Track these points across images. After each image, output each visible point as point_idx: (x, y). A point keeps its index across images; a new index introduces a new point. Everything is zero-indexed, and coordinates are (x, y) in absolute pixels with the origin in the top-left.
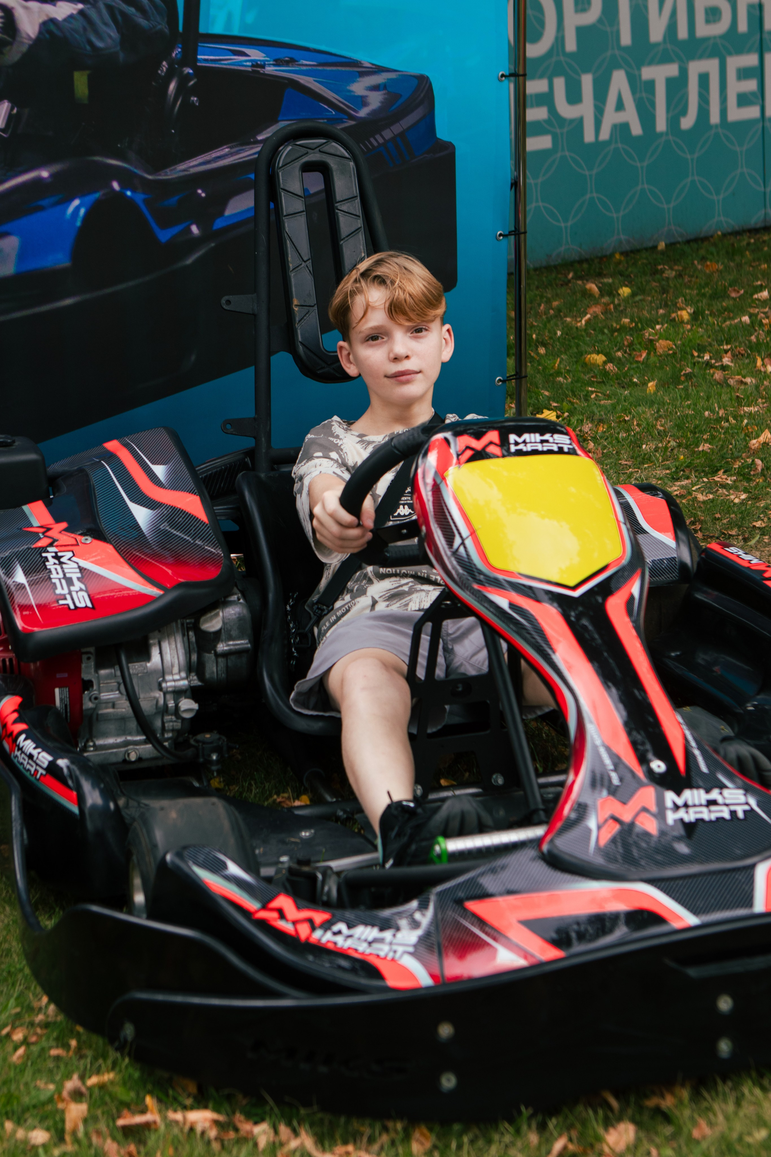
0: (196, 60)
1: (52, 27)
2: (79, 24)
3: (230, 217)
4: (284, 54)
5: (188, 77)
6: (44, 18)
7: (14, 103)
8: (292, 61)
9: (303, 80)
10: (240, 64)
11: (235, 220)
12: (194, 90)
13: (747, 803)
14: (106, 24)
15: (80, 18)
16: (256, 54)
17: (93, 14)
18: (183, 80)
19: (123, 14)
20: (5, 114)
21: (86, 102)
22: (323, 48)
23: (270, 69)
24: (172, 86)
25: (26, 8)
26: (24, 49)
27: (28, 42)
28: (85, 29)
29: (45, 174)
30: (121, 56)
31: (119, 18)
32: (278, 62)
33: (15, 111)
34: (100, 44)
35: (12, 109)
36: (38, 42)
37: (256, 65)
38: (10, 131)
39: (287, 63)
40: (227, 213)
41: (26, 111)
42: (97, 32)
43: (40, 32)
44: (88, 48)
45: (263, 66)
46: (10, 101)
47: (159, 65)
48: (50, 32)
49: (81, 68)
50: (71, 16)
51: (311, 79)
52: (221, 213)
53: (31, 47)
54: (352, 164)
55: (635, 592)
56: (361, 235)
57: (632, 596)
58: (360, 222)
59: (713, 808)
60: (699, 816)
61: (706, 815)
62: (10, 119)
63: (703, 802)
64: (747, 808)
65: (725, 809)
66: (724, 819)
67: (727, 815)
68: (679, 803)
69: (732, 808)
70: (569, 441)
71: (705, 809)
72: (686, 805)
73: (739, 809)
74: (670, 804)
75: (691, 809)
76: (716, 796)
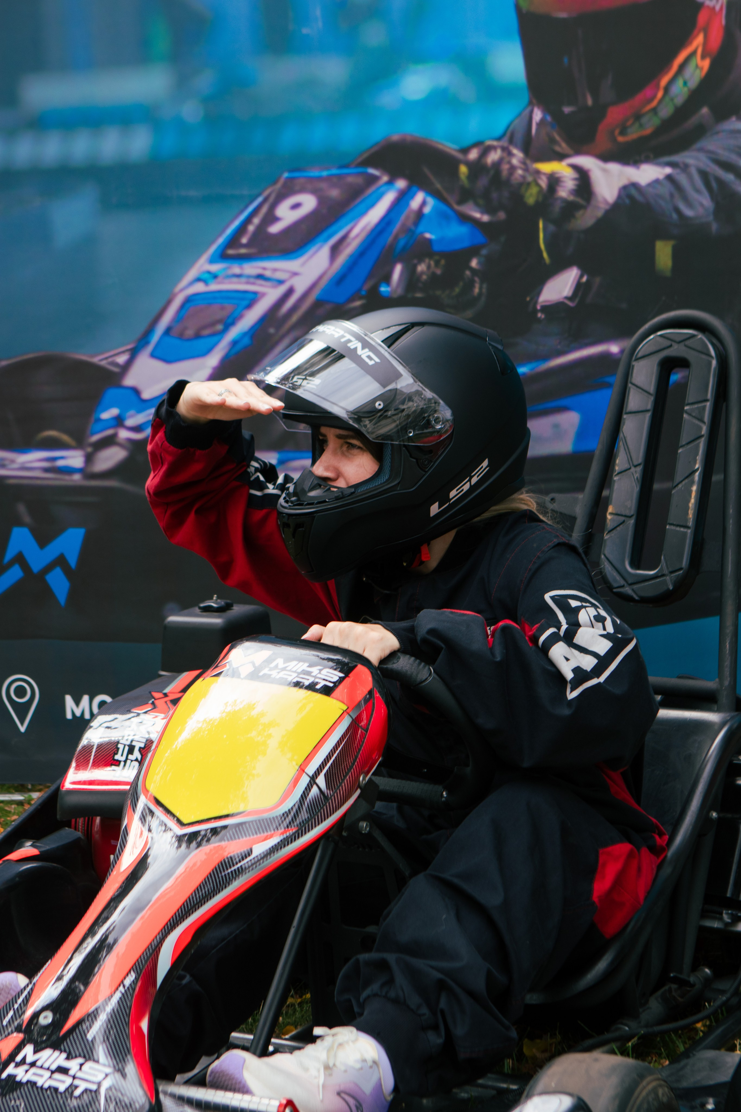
1: (633, 192)
2: (666, 189)
6: (624, 182)
7: (584, 269)
13: (99, 1084)
14: (698, 191)
15: (668, 185)
17: (683, 179)
19: (720, 181)
20: (573, 281)
21: (668, 274)
25: (605, 171)
26: (600, 214)
27: (603, 207)
28: (672, 196)
29: (614, 349)
30: (714, 227)
31: (714, 185)
33: (585, 279)
34: (689, 213)
35: (581, 276)
36: (616, 207)
38: (577, 300)
41: (598, 280)
42: (686, 199)
43: (619, 197)
44: (675, 216)
46: (580, 267)
48: (630, 197)
49: (665, 236)
50: (657, 181)
53: (607, 213)
54: (714, 363)
55: (259, 849)
56: (702, 444)
57: (250, 853)
58: (704, 430)
59: (57, 1076)
60: (34, 1079)
61: (43, 1080)
62: (579, 287)
63: (54, 1067)
64: (94, 1087)
65: (68, 1081)
66: (56, 1090)
67: (62, 1088)
68: (29, 1060)
69: (77, 1082)
70: (335, 679)
71: (48, 1074)
72: (33, 1064)
73: (82, 1086)
74: (19, 1058)
75: (33, 1070)
76: (73, 1065)
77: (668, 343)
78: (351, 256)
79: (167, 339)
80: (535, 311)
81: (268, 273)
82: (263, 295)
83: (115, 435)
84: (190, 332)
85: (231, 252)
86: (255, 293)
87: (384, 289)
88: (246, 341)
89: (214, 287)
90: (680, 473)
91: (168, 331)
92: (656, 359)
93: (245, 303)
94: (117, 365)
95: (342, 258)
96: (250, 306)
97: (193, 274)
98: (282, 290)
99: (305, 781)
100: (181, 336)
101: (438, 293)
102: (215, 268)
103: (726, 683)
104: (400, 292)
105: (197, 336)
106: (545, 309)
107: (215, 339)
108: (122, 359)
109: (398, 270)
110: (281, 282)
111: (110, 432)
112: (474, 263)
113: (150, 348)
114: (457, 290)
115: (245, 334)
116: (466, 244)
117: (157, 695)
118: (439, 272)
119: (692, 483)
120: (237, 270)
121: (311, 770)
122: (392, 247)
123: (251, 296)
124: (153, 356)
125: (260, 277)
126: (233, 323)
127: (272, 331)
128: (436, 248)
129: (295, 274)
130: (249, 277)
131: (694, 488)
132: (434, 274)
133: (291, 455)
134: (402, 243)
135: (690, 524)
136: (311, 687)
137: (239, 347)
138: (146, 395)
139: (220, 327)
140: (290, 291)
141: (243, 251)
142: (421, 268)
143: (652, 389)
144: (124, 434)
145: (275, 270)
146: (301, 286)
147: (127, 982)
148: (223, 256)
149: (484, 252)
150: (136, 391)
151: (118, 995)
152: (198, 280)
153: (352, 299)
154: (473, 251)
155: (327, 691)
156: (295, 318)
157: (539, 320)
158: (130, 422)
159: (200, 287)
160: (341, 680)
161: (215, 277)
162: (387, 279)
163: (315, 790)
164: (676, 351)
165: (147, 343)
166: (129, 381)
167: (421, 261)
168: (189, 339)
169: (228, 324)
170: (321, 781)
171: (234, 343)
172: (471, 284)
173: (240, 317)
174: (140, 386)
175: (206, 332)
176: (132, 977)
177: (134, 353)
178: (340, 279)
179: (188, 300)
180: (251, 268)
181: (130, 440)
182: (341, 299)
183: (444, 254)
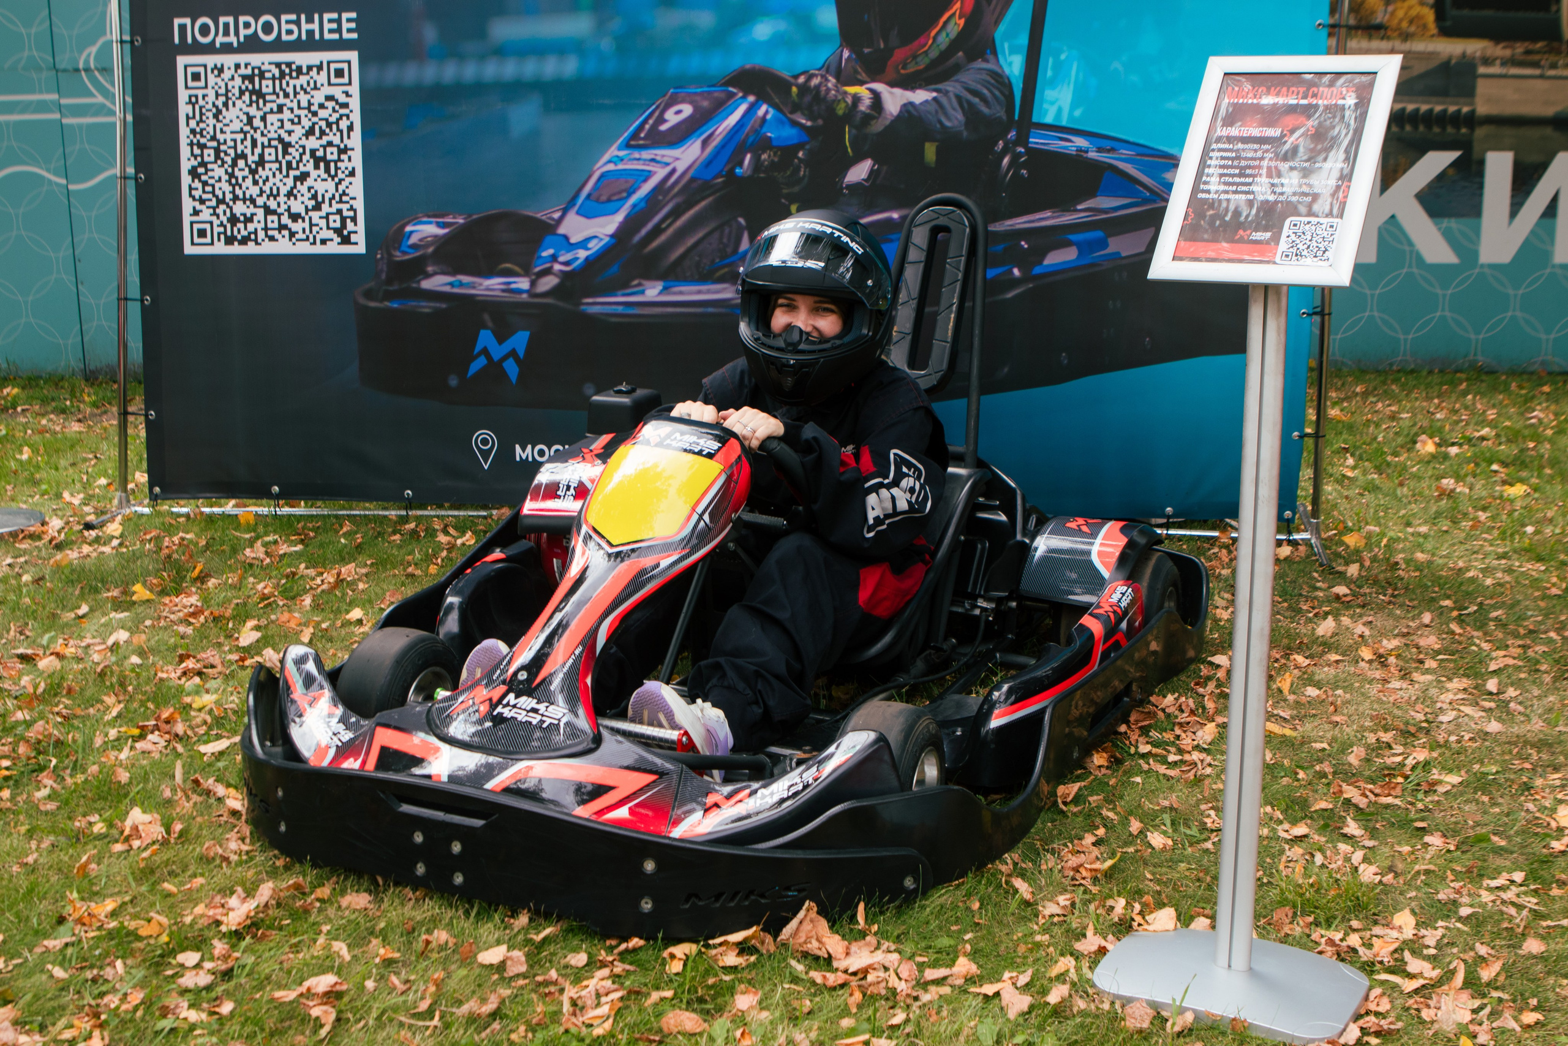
0: (1028, 142)
1: (910, 108)
2: (933, 107)
3: (1047, 266)
4: (1107, 144)
5: (1020, 155)
6: (905, 101)
7: (876, 161)
8: (1112, 150)
9: (1122, 165)
10: (1065, 148)
11: (1051, 269)
12: (1024, 165)
13: (559, 720)
14: (954, 109)
15: (934, 104)
16: (1081, 142)
17: (944, 101)
18: (1016, 157)
19: (969, 102)
20: (868, 169)
21: (933, 165)
22: (1142, 142)
23: (1092, 155)
24: (1006, 160)
25: (891, 93)
26: (887, 122)
27: (890, 118)
28: (937, 112)
29: (895, 215)
30: (965, 134)
31: (965, 105)
32: (1100, 150)
33: (876, 167)
34: (948, 124)
35: (873, 165)
36: (898, 118)
37: (1079, 150)
38: (870, 182)
39: (1108, 151)
40: (1046, 262)
41: (885, 168)
42: (946, 115)
43: (901, 111)
44: (938, 126)
45: (1087, 152)
46: (873, 159)
47: (996, 143)
48: (908, 112)
49: (932, 140)
50: (926, 101)
51: (1129, 166)
52: (1040, 262)
53: (892, 122)
54: (968, 230)
55: (664, 563)
56: (958, 285)
57: (658, 565)
58: (960, 276)
59: (531, 714)
60: (516, 715)
61: (522, 717)
62: (872, 173)
63: (528, 708)
64: (556, 722)
65: (539, 717)
66: (530, 723)
67: (534, 722)
68: (512, 703)
69: (544, 718)
70: (716, 448)
71: (524, 713)
72: (514, 706)
73: (548, 721)
74: (505, 702)
75: (515, 710)
76: (542, 707)
77: (936, 216)
78: (716, 147)
79: (588, 202)
80: (842, 189)
81: (658, 158)
82: (655, 173)
83: (551, 267)
84: (604, 198)
85: (633, 143)
86: (650, 171)
87: (738, 171)
88: (643, 205)
89: (621, 167)
90: (944, 303)
91: (589, 196)
92: (928, 227)
93: (642, 178)
94: (553, 219)
95: (710, 149)
96: (646, 180)
97: (606, 157)
98: (668, 169)
99: (695, 517)
100: (597, 200)
101: (776, 174)
102: (621, 153)
103: (971, 448)
104: (749, 173)
105: (609, 200)
106: (849, 187)
107: (621, 203)
108: (556, 216)
109: (748, 156)
110: (668, 164)
111: (548, 265)
112: (800, 154)
113: (576, 208)
114: (788, 173)
115: (642, 200)
116: (795, 141)
117: (585, 451)
118: (776, 159)
119: (951, 312)
120: (637, 156)
121: (700, 509)
122: (744, 141)
123: (646, 174)
124: (578, 213)
125: (653, 160)
126: (634, 192)
127: (660, 198)
128: (775, 143)
129: (677, 159)
130: (645, 160)
131: (953, 316)
132: (773, 161)
133: (672, 283)
134: (751, 139)
135: (949, 340)
136: (700, 453)
137: (637, 209)
138: (573, 240)
139: (625, 195)
140: (674, 171)
141: (641, 142)
142: (764, 156)
143: (925, 247)
144: (557, 267)
145: (663, 156)
146: (681, 167)
147: (577, 652)
148: (628, 146)
149: (807, 147)
150: (566, 238)
151: (571, 661)
152: (610, 162)
153: (716, 177)
154: (800, 146)
155: (710, 456)
156: (676, 190)
157: (844, 195)
158: (561, 259)
159: (611, 167)
160: (720, 449)
161: (622, 160)
162: (740, 164)
163: (702, 524)
164: (942, 221)
165: (574, 205)
166: (561, 230)
167: (764, 152)
168: (603, 203)
169: (630, 194)
170: (706, 517)
171: (634, 206)
172: (798, 169)
173: (639, 188)
174: (569, 235)
175: (615, 198)
176: (580, 649)
177: (565, 212)
178: (708, 163)
179: (602, 176)
180: (646, 154)
181: (561, 271)
182: (708, 177)
183: (779, 148)
